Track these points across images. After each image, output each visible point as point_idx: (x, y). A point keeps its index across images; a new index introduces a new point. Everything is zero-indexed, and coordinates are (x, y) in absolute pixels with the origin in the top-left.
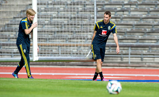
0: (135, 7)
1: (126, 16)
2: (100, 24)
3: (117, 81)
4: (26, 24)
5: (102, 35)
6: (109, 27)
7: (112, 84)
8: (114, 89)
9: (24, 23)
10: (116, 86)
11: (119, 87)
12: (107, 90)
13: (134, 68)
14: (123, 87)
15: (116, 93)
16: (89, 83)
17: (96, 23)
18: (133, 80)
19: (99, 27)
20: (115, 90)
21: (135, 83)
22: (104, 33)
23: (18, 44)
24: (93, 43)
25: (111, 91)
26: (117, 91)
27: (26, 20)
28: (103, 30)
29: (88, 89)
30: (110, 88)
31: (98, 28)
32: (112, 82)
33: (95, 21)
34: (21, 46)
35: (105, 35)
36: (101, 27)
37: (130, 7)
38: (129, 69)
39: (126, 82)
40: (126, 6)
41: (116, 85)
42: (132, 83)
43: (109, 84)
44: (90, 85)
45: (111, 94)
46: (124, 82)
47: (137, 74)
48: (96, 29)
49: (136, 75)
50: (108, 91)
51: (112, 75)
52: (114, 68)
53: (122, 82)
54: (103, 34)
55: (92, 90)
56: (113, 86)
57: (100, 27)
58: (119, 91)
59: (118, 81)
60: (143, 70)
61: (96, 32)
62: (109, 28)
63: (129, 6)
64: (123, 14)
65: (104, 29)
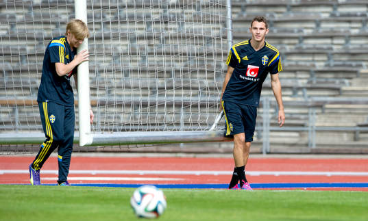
0: (193, 11)
1: (171, 33)
2: (242, 50)
3: (154, 187)
4: (61, 50)
5: (248, 77)
6: (265, 57)
7: (143, 195)
8: (148, 205)
9: (56, 48)
10: (153, 198)
11: (159, 202)
12: (132, 208)
13: (192, 156)
14: (169, 200)
15: (153, 215)
16: (89, 191)
17: (232, 49)
18: (191, 183)
19: (238, 58)
20: (152, 207)
21: (197, 191)
22: (251, 72)
23: (40, 101)
24: (225, 97)
25: (140, 210)
26: (155, 211)
27: (60, 42)
28: (249, 66)
29: (86, 206)
30: (139, 204)
31: (238, 60)
32: (144, 189)
33: (230, 43)
34: (45, 105)
35: (254, 78)
36: (246, 58)
37: (183, 13)
38: (180, 158)
39: (176, 190)
40: (171, 10)
41: (153, 195)
42: (190, 191)
43: (137, 195)
44: (89, 198)
45: (141, 217)
46: (171, 190)
47: (201, 170)
48: (233, 62)
49: (198, 173)
50: (135, 211)
51: (141, 172)
52: (145, 158)
53: (166, 190)
54: (248, 74)
55: (96, 208)
56: (146, 198)
57: (241, 58)
58: (160, 209)
59: (158, 186)
60: (213, 161)
61: (232, 69)
62: (265, 59)
63: (179, 11)
64: (167, 29)
65: (251, 62)
